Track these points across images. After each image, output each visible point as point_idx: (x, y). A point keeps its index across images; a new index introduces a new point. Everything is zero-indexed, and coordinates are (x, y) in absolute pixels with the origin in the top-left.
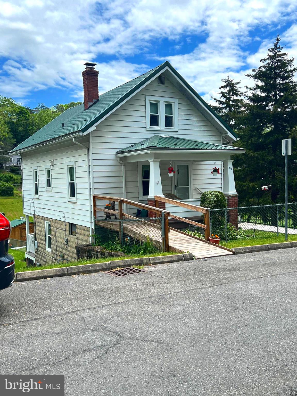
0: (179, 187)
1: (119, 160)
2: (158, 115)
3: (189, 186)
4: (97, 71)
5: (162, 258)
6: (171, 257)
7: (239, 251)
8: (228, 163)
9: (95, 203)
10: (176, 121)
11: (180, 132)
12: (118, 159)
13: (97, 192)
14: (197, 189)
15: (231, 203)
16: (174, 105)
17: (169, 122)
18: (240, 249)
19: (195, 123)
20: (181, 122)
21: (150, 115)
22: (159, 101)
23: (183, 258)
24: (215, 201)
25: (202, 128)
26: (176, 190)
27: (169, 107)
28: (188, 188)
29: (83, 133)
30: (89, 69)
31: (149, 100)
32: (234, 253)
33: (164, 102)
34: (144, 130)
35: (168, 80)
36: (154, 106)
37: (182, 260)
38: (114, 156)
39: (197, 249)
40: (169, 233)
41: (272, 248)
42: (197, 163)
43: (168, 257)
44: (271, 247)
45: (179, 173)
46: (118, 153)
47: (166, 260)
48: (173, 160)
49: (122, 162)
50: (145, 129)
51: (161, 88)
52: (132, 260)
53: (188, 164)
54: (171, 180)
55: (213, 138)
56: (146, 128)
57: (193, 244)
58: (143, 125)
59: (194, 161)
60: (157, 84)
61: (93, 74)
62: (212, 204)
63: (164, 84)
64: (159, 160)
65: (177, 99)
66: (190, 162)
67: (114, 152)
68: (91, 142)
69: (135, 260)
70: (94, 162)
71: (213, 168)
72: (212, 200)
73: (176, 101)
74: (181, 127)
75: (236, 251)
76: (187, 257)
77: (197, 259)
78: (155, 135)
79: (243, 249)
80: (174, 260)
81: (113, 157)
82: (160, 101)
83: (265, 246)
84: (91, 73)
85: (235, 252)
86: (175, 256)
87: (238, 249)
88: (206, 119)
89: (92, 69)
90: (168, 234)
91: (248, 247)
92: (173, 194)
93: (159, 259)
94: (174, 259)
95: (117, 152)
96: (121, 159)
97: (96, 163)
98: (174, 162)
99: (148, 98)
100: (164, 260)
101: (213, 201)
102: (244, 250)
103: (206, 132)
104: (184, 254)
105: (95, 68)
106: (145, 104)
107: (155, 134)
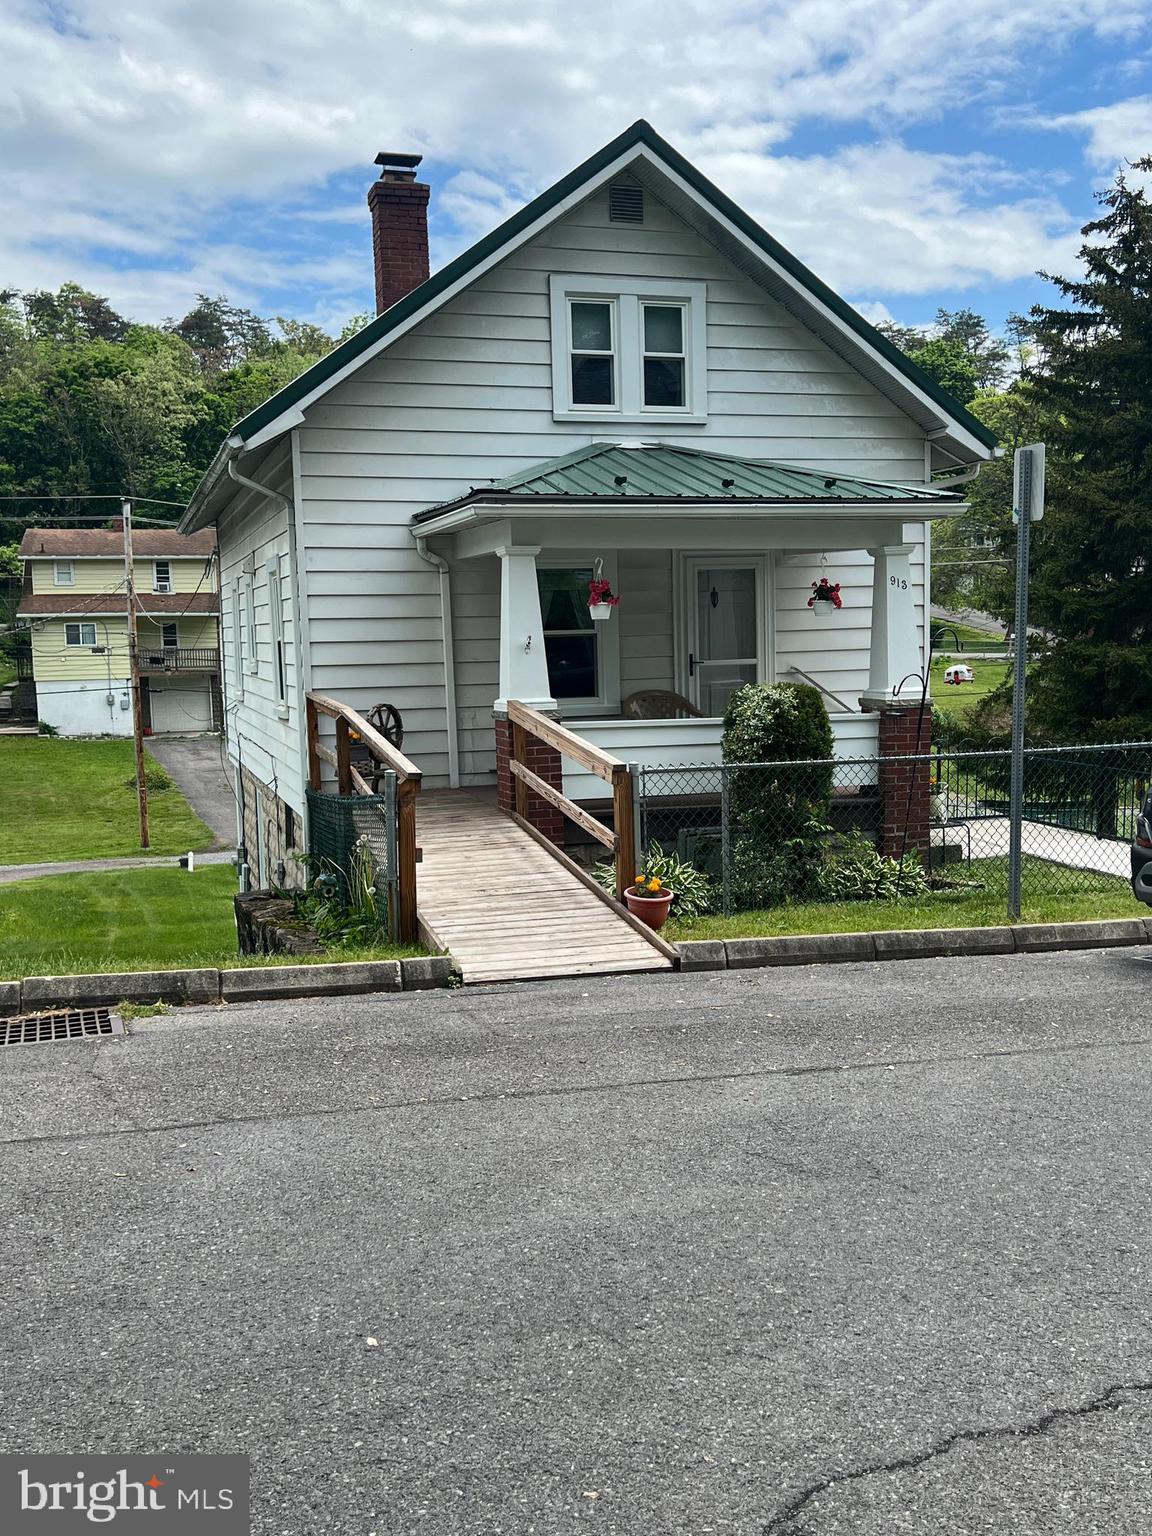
0: (707, 663)
1: (422, 549)
2: (613, 356)
3: (759, 661)
4: (422, 185)
5: (287, 974)
6: (337, 970)
7: (707, 957)
8: (888, 558)
9: (316, 725)
10: (694, 381)
11: (717, 426)
12: (419, 545)
13: (322, 680)
14: (798, 671)
15: (895, 738)
16: (690, 310)
17: (664, 383)
18: (714, 949)
19: (794, 384)
20: (721, 382)
21: (572, 355)
22: (617, 296)
23: (399, 979)
24: (766, 729)
25: (829, 408)
26: (690, 678)
27: (663, 320)
28: (754, 667)
29: (245, 439)
30: (391, 180)
31: (568, 294)
32: (677, 966)
33: (640, 297)
34: (541, 423)
35: (661, 202)
36: (592, 316)
37: (391, 988)
38: (404, 531)
39: (533, 938)
40: (417, 864)
41: (896, 948)
42: (798, 559)
43: (317, 973)
44: (888, 945)
45: (715, 606)
46: (419, 518)
47: (305, 983)
48: (679, 547)
49: (435, 560)
50: (549, 415)
51: (627, 236)
52: (130, 977)
53: (752, 567)
54: (672, 635)
55: (885, 448)
56: (552, 411)
57: (560, 914)
58: (540, 400)
59: (785, 552)
60: (604, 220)
61: (404, 200)
62: (752, 741)
63: (641, 220)
64: (537, 550)
65: (703, 285)
66: (763, 555)
67: (405, 514)
68: (297, 475)
69: (145, 978)
70: (311, 559)
71: (814, 584)
72: (753, 722)
73: (697, 291)
74: (719, 404)
75: (687, 956)
76: (423, 972)
77: (468, 984)
78: (596, 441)
79: (730, 947)
80: (350, 987)
81: (398, 537)
82: (619, 294)
83: (855, 937)
84: (400, 193)
85: (682, 961)
86: (357, 970)
87: (703, 946)
88: (847, 368)
89: (405, 177)
90: (414, 867)
91: (758, 942)
92: (680, 696)
93: (270, 977)
94: (350, 979)
95: (415, 517)
96: (433, 543)
97: (320, 561)
98: (685, 557)
99: (560, 285)
100: (292, 984)
101: (756, 728)
102: (739, 951)
103: (849, 422)
104: (408, 963)
105: (414, 174)
106: (547, 311)
107: (594, 438)
